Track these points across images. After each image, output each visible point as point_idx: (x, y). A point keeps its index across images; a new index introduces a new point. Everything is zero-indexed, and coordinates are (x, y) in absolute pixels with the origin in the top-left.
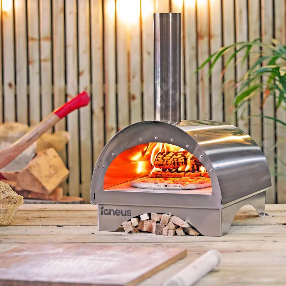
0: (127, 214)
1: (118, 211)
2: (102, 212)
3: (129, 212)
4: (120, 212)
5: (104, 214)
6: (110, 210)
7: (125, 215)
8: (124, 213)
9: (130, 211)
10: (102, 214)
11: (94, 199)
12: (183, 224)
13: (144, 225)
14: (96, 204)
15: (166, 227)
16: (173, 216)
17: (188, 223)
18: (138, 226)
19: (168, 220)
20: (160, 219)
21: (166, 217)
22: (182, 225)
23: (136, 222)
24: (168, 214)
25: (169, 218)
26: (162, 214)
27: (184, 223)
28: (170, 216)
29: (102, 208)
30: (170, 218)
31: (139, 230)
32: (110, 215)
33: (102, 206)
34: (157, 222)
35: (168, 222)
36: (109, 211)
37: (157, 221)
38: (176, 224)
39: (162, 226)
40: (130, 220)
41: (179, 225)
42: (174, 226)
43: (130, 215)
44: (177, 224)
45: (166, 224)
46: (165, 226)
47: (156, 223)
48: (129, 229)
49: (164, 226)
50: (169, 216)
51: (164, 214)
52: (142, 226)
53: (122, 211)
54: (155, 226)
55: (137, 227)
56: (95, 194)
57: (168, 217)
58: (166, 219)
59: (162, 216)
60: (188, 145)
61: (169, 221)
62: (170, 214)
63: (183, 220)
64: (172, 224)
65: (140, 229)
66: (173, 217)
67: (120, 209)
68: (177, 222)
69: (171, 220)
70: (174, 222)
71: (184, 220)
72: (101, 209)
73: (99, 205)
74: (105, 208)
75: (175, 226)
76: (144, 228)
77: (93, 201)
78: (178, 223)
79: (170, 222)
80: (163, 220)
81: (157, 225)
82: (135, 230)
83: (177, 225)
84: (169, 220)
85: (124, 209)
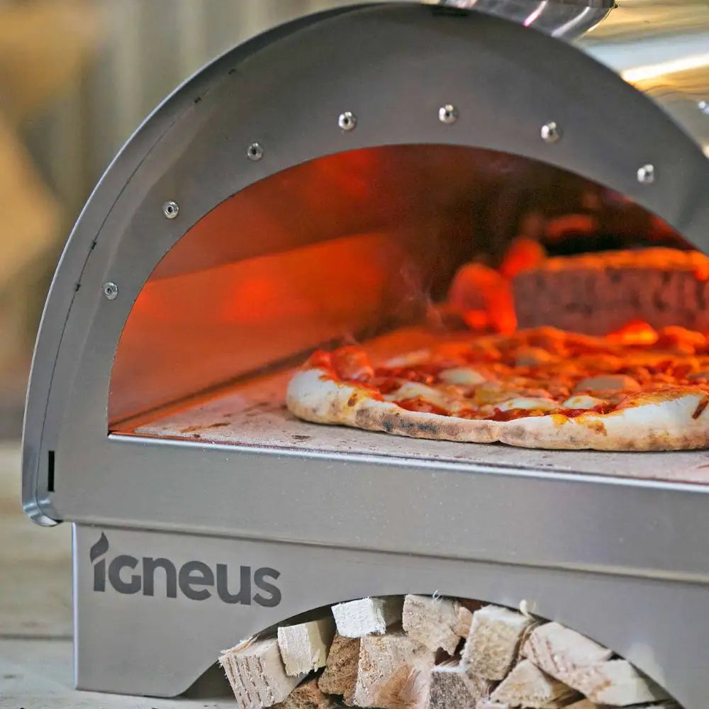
0: (255, 590)
1: (196, 573)
2: (99, 569)
3: (268, 579)
4: (208, 580)
5: (108, 585)
6: (150, 564)
7: (244, 598)
8: (234, 587)
9: (275, 574)
10: (99, 587)
11: (51, 488)
12: (608, 683)
13: (360, 670)
14: (59, 521)
15: (495, 695)
16: (543, 621)
17: (641, 674)
18: (321, 670)
19: (511, 648)
20: (456, 640)
21: (499, 629)
22: (600, 688)
23: (309, 649)
24: (511, 605)
25: (515, 638)
26: (473, 605)
27: (610, 676)
28: (527, 618)
29: (102, 545)
30: (524, 637)
31: (326, 695)
32: (149, 591)
33: (94, 537)
34: (441, 657)
35: (508, 658)
36: (140, 566)
37: (441, 649)
38: (558, 676)
39: (470, 684)
40: (270, 634)
41: (576, 686)
42: (546, 691)
43: (275, 601)
44: (570, 683)
45: (498, 676)
46: (495, 684)
47: (437, 663)
48: (264, 691)
49: (483, 685)
50: (517, 621)
51: (484, 611)
52: (347, 670)
53: (222, 569)
54: (430, 680)
55: (314, 676)
56: (52, 456)
57: (512, 628)
58: (495, 637)
59: (475, 621)
60: (650, 168)
61: (516, 657)
62: (523, 606)
63: (607, 653)
64: (534, 675)
65: (333, 690)
66: (541, 630)
67: (211, 555)
68: (569, 664)
69: (526, 649)
70: (549, 668)
71: (615, 657)
72: (93, 557)
73: (81, 524)
74: (119, 545)
75: (555, 691)
76: (359, 686)
77: (43, 502)
78: (574, 675)
79: (521, 665)
80: (477, 644)
81: (437, 679)
82: (304, 695)
83: (566, 686)
84: (518, 646)
85: (234, 559)
